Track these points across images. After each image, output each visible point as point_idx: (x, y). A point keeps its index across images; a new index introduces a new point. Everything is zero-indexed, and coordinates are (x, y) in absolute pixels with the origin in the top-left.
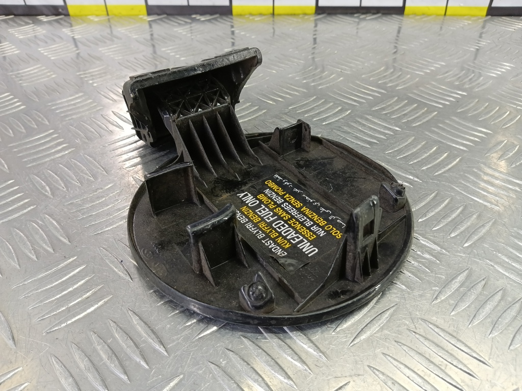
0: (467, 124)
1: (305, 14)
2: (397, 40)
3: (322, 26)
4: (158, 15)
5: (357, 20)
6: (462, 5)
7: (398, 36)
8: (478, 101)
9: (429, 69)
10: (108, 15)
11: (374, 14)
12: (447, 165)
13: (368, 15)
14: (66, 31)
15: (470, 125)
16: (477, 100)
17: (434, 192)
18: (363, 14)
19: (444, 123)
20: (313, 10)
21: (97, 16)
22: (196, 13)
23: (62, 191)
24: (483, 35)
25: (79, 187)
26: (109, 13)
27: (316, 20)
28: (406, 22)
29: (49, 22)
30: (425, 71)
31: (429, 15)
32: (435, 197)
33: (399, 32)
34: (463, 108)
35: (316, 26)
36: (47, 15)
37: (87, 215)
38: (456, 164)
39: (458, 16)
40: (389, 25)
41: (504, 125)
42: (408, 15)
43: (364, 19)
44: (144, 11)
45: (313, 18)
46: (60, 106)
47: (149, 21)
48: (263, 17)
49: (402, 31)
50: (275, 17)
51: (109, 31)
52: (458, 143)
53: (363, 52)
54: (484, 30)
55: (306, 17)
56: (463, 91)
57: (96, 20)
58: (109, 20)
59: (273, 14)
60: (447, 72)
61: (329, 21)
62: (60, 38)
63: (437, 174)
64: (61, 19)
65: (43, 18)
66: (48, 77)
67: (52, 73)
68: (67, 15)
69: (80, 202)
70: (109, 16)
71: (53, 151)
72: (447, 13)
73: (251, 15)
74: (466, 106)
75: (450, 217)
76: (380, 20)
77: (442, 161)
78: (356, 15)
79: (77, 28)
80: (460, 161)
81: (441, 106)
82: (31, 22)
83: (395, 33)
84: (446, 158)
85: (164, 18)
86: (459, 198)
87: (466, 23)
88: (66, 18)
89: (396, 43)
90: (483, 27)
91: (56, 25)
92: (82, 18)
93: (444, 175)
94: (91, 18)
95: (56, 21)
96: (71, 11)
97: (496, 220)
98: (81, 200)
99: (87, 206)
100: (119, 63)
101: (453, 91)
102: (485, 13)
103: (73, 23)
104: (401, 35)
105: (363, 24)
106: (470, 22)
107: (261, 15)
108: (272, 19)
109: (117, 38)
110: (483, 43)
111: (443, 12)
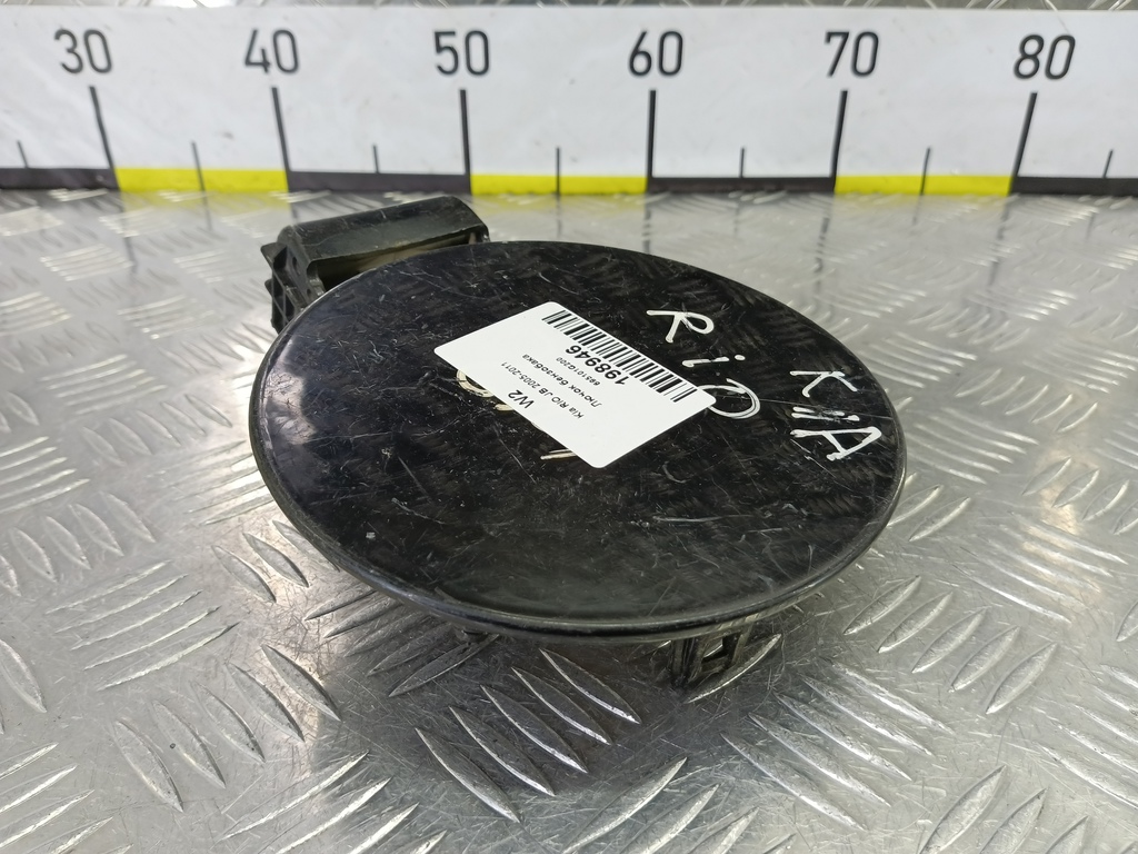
0: (979, 424)
1: (625, 194)
2: (821, 245)
3: (661, 218)
4: (313, 190)
5: (734, 205)
6: (956, 172)
7: (822, 238)
8: (1002, 374)
9: (892, 306)
10: (203, 188)
11: (770, 192)
12: (940, 516)
13: (757, 194)
14: (109, 222)
15: (986, 425)
16: (998, 371)
17: (912, 581)
18: (748, 191)
19: (928, 422)
20: (642, 185)
21: (179, 191)
22: (394, 189)
23: (45, 579)
24: (1006, 234)
25: (85, 571)
26: (207, 186)
27: (648, 206)
28: (840, 209)
29: (74, 204)
30: (882, 308)
31: (885, 194)
32: (916, 591)
33: (825, 228)
34: (969, 388)
35: (648, 216)
36: (70, 188)
37: (93, 640)
38: (961, 515)
39: (950, 196)
40: (803, 216)
41: (1062, 426)
42: (844, 194)
43: (750, 203)
44: (282, 182)
45: (641, 202)
46: (70, 383)
47: (293, 204)
48: (537, 199)
49: (833, 226)
50: (564, 200)
51: (202, 223)
52: (961, 467)
53: (746, 271)
54: (1008, 223)
55: (627, 199)
56: (969, 352)
57: (176, 199)
58: (205, 201)
59: (558, 194)
60: (929, 312)
61: (676, 206)
62: (93, 236)
63: (917, 537)
64: (100, 197)
65: (62, 195)
66: (52, 318)
67: (62, 311)
68: (113, 187)
69: (82, 609)
70: (206, 193)
71: (38, 485)
72: (929, 187)
73: (511, 193)
74: (975, 384)
75: (953, 640)
76: (783, 204)
77: (928, 507)
78: (732, 195)
79: (133, 215)
80: (970, 507)
81: (919, 385)
82: (33, 201)
83: (817, 231)
84: (936, 501)
85: (326, 198)
86: (970, 595)
87: (968, 208)
88: (112, 196)
89: (821, 252)
90: (1005, 217)
91: (88, 209)
92: (147, 196)
93: (934, 539)
94: (166, 195)
95: (90, 201)
96: (123, 180)
97: (1058, 647)
98: (84, 604)
99: (98, 617)
100: (216, 291)
101: (944, 351)
102: (1005, 187)
103: (126, 205)
104: (829, 235)
105: (748, 213)
106: (975, 207)
107: (532, 194)
108: (554, 203)
109: (217, 237)
110: (1006, 250)
111: (918, 188)
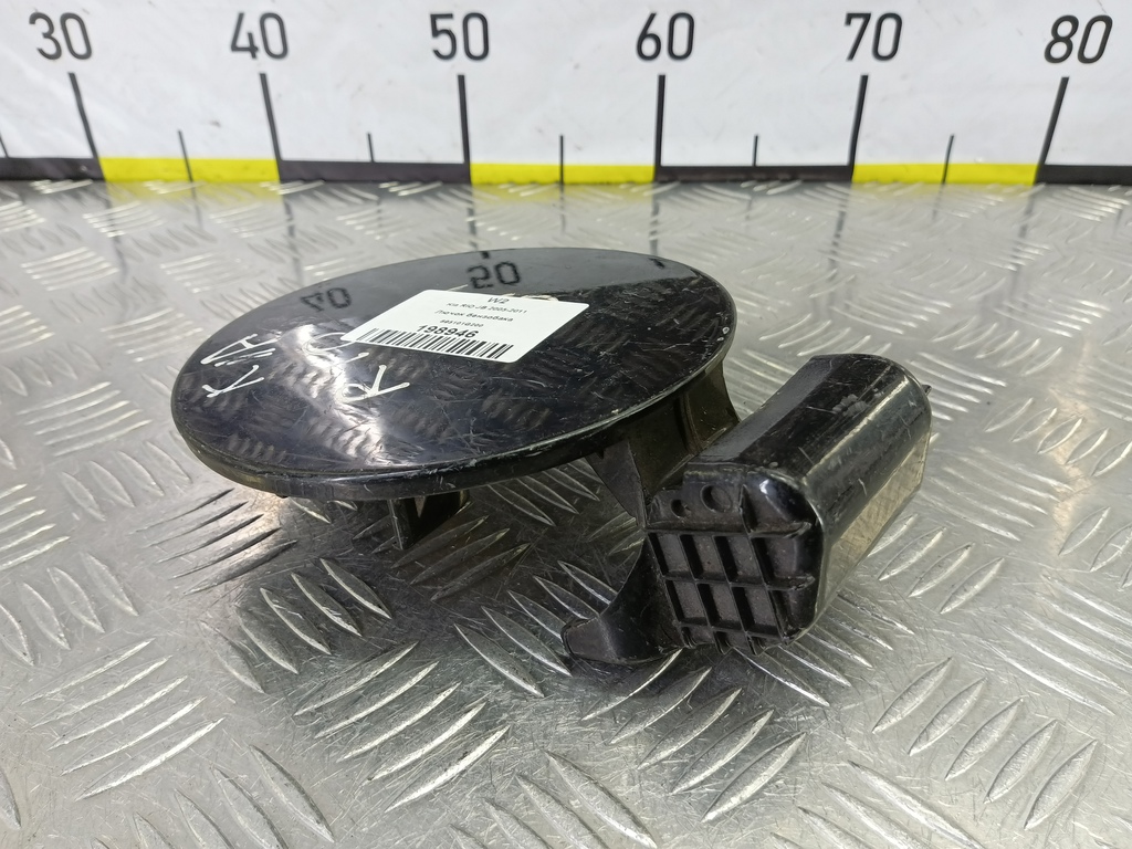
0: (1011, 467)
1: (632, 183)
2: (835, 244)
3: (669, 211)
4: (306, 181)
5: (746, 197)
6: (980, 160)
7: (838, 236)
8: (1033, 403)
9: (915, 321)
10: (191, 179)
11: (785, 181)
12: (971, 582)
13: (771, 184)
14: (92, 218)
15: (1019, 468)
16: (1030, 401)
17: (944, 664)
18: (761, 181)
19: (958, 464)
20: (650, 175)
21: (167, 181)
22: (390, 180)
23: (21, 662)
24: (1032, 232)
25: (63, 651)
26: (195, 176)
27: (656, 197)
28: (858, 200)
29: (56, 196)
30: (904, 323)
31: (907, 184)
32: (948, 677)
33: (840, 225)
34: (997, 422)
35: (656, 211)
36: (54, 179)
37: (72, 739)
38: (995, 580)
39: (974, 186)
40: (816, 209)
41: (1098, 469)
42: (862, 183)
43: (763, 194)
44: (274, 173)
45: (649, 193)
46: (49, 417)
47: (286, 196)
48: (540, 190)
49: (848, 223)
50: (568, 190)
51: (193, 222)
52: (993, 520)
53: (760, 277)
54: (1034, 219)
55: (634, 190)
56: (998, 377)
57: (163, 191)
58: (194, 192)
59: (561, 183)
60: (956, 327)
61: (685, 198)
62: (78, 237)
63: (948, 610)
64: (84, 189)
65: (44, 187)
66: (33, 337)
67: (43, 328)
68: (99, 178)
69: (60, 699)
70: (193, 183)
71: (15, 543)
72: (950, 177)
73: (513, 183)
74: (1006, 416)
75: (988, 738)
76: (798, 196)
77: (959, 570)
78: (744, 185)
79: (119, 210)
80: (1002, 570)
81: (947, 418)
82: (15, 195)
83: (832, 229)
84: (967, 562)
85: (317, 189)
86: (1005, 681)
87: (993, 200)
88: (96, 187)
89: (834, 253)
90: (1029, 212)
91: (69, 203)
92: (134, 187)
93: (966, 611)
94: (151, 185)
95: (73, 194)
96: (107, 171)
97: (1100, 745)
98: (63, 692)
99: (77, 708)
100: (203, 303)
101: (972, 375)
102: (1031, 177)
103: (112, 199)
104: (845, 232)
105: (761, 206)
106: (1000, 199)
107: (534, 183)
108: (557, 194)
109: (205, 237)
110: (1033, 252)
111: (940, 177)
